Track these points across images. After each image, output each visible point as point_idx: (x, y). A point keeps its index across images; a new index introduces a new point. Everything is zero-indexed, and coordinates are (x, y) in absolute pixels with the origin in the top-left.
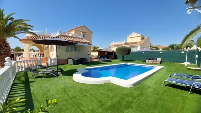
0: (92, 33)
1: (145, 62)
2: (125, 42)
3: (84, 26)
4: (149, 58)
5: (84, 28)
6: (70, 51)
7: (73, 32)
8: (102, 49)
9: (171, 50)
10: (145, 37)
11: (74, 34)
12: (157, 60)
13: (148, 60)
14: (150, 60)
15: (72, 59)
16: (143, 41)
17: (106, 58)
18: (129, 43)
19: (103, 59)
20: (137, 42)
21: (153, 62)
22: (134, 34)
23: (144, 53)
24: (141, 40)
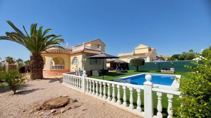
0: (105, 45)
1: (160, 72)
2: (134, 53)
3: (99, 39)
4: (162, 68)
5: (99, 41)
6: (92, 63)
7: (90, 45)
8: (114, 61)
9: (177, 60)
10: (152, 49)
11: (90, 46)
12: (170, 70)
13: (163, 70)
14: (165, 70)
15: (98, 71)
16: (151, 52)
17: (122, 69)
18: (137, 54)
19: (120, 70)
20: (145, 53)
21: (168, 72)
22: (141, 46)
23: (155, 63)
24: (149, 51)
